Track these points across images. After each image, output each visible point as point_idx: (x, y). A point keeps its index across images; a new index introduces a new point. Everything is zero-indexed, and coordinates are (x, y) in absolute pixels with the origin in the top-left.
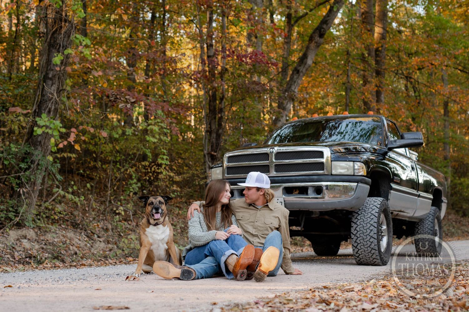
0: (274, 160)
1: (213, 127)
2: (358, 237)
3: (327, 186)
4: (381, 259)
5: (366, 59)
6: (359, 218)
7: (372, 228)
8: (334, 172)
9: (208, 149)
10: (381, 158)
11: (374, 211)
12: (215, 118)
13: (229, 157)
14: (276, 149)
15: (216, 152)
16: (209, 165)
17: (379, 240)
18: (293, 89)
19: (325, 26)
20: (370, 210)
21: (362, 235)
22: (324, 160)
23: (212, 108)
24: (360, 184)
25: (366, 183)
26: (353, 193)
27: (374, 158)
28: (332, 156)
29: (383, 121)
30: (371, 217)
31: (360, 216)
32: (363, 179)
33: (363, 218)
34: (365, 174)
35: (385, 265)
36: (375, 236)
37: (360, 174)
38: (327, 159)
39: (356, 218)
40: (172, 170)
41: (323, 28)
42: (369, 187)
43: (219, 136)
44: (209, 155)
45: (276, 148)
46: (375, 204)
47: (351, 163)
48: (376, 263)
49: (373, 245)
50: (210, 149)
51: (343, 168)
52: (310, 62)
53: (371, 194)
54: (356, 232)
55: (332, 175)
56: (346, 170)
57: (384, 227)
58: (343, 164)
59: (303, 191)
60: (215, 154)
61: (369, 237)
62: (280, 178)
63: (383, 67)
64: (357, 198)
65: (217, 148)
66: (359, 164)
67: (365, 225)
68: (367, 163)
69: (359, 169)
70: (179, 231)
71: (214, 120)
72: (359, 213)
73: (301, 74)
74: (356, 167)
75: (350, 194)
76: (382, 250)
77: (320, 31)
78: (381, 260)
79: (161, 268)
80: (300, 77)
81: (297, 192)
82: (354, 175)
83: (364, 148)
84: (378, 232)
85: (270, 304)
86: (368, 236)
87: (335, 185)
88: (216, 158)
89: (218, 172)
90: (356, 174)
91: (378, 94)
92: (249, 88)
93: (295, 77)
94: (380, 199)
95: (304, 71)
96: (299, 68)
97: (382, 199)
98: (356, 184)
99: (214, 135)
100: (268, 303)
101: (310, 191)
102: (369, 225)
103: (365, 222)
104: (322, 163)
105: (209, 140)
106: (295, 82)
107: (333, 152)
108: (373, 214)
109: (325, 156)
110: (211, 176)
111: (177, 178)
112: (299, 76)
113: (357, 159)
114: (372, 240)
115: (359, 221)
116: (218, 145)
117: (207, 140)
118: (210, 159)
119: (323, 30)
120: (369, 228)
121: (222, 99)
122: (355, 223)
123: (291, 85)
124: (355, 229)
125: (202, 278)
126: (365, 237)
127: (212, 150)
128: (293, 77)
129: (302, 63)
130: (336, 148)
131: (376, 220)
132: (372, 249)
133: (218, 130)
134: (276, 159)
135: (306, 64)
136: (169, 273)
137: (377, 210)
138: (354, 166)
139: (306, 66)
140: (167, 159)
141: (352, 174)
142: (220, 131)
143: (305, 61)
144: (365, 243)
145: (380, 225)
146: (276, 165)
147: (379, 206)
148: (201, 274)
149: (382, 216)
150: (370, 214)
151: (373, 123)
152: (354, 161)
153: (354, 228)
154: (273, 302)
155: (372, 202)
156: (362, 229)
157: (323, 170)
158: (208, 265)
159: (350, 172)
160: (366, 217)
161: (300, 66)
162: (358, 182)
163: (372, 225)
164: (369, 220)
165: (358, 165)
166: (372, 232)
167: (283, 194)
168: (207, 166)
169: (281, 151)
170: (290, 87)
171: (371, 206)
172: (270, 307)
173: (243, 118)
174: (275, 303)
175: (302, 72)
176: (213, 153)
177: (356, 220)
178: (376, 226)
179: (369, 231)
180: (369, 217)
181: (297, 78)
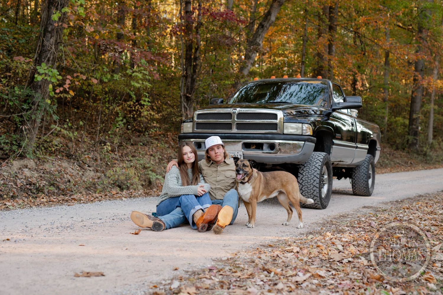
0: (236, 120)
1: (189, 73)
2: (303, 186)
3: (280, 144)
4: (322, 204)
5: (321, 17)
6: (305, 169)
7: (315, 178)
8: (286, 132)
9: (184, 92)
10: (326, 118)
11: (318, 164)
12: (191, 65)
13: (199, 115)
14: (238, 110)
15: (190, 94)
16: (184, 105)
17: (320, 188)
18: (258, 41)
20: (315, 163)
21: (306, 184)
22: (277, 121)
23: (188, 57)
24: (307, 143)
25: (312, 141)
26: (300, 150)
27: (320, 119)
28: (285, 118)
29: (329, 84)
31: (305, 168)
32: (309, 139)
33: (308, 169)
34: (312, 134)
35: (325, 208)
36: (318, 186)
37: (307, 134)
38: (280, 121)
39: (303, 170)
40: (153, 109)
42: (314, 144)
43: (193, 81)
44: (185, 97)
45: (238, 109)
46: (319, 158)
47: (300, 125)
48: (317, 207)
49: (315, 192)
50: (186, 91)
51: (292, 128)
52: (273, 18)
53: (316, 150)
54: (302, 181)
55: (283, 134)
56: (296, 130)
57: (326, 177)
58: (293, 125)
59: (259, 146)
60: (190, 96)
61: (312, 186)
62: (241, 135)
63: (335, 23)
64: (304, 155)
65: (192, 91)
66: (306, 125)
67: (309, 176)
68: (314, 124)
69: (306, 130)
70: (157, 161)
71: (190, 67)
72: (305, 165)
73: (265, 29)
74: (304, 128)
75: (298, 151)
76: (323, 196)
78: (321, 205)
79: (137, 218)
80: (264, 31)
81: (254, 147)
82: (302, 135)
83: (313, 111)
84: (320, 182)
85: (221, 272)
86: (311, 185)
87: (286, 143)
88: (190, 99)
89: (189, 126)
90: (303, 134)
91: (330, 46)
92: (220, 41)
93: (260, 31)
94: (324, 154)
95: (268, 26)
96: (264, 23)
97: (325, 153)
98: (303, 142)
99: (189, 80)
100: (219, 271)
101: (265, 147)
102: (313, 176)
103: (310, 174)
104: (276, 124)
105: (185, 84)
106: (260, 35)
107: (286, 115)
108: (316, 167)
109: (279, 117)
110: (183, 129)
111: (157, 116)
112: (263, 30)
113: (305, 121)
114: (315, 188)
115: (305, 172)
116: (192, 88)
117: (183, 84)
118: (185, 100)
120: (312, 179)
121: (197, 50)
122: (302, 174)
123: (256, 37)
124: (301, 179)
125: (170, 228)
126: (309, 186)
127: (187, 93)
128: (259, 31)
129: (267, 18)
130: (289, 111)
131: (318, 172)
132: (315, 196)
133: (193, 76)
134: (237, 119)
135: (269, 20)
137: (320, 164)
138: (302, 127)
139: (270, 22)
140: (148, 102)
141: (301, 134)
142: (195, 76)
143: (269, 17)
144: (309, 191)
145: (322, 175)
146: (237, 124)
147: (322, 160)
148: (170, 225)
149: (325, 168)
150: (314, 167)
152: (302, 123)
153: (301, 178)
155: (317, 157)
156: (307, 179)
157: (276, 129)
158: (176, 217)
159: (299, 132)
160: (311, 169)
161: (265, 21)
162: (305, 141)
163: (315, 176)
164: (313, 172)
165: (305, 126)
166: (315, 182)
167: (243, 148)
168: (183, 105)
169: (242, 112)
170: (256, 39)
171: (316, 160)
172: (221, 275)
173: (215, 66)
174: (225, 272)
175: (266, 26)
176: (188, 95)
177: (303, 171)
178: (319, 177)
179: (312, 181)
180: (313, 170)
181: (262, 32)
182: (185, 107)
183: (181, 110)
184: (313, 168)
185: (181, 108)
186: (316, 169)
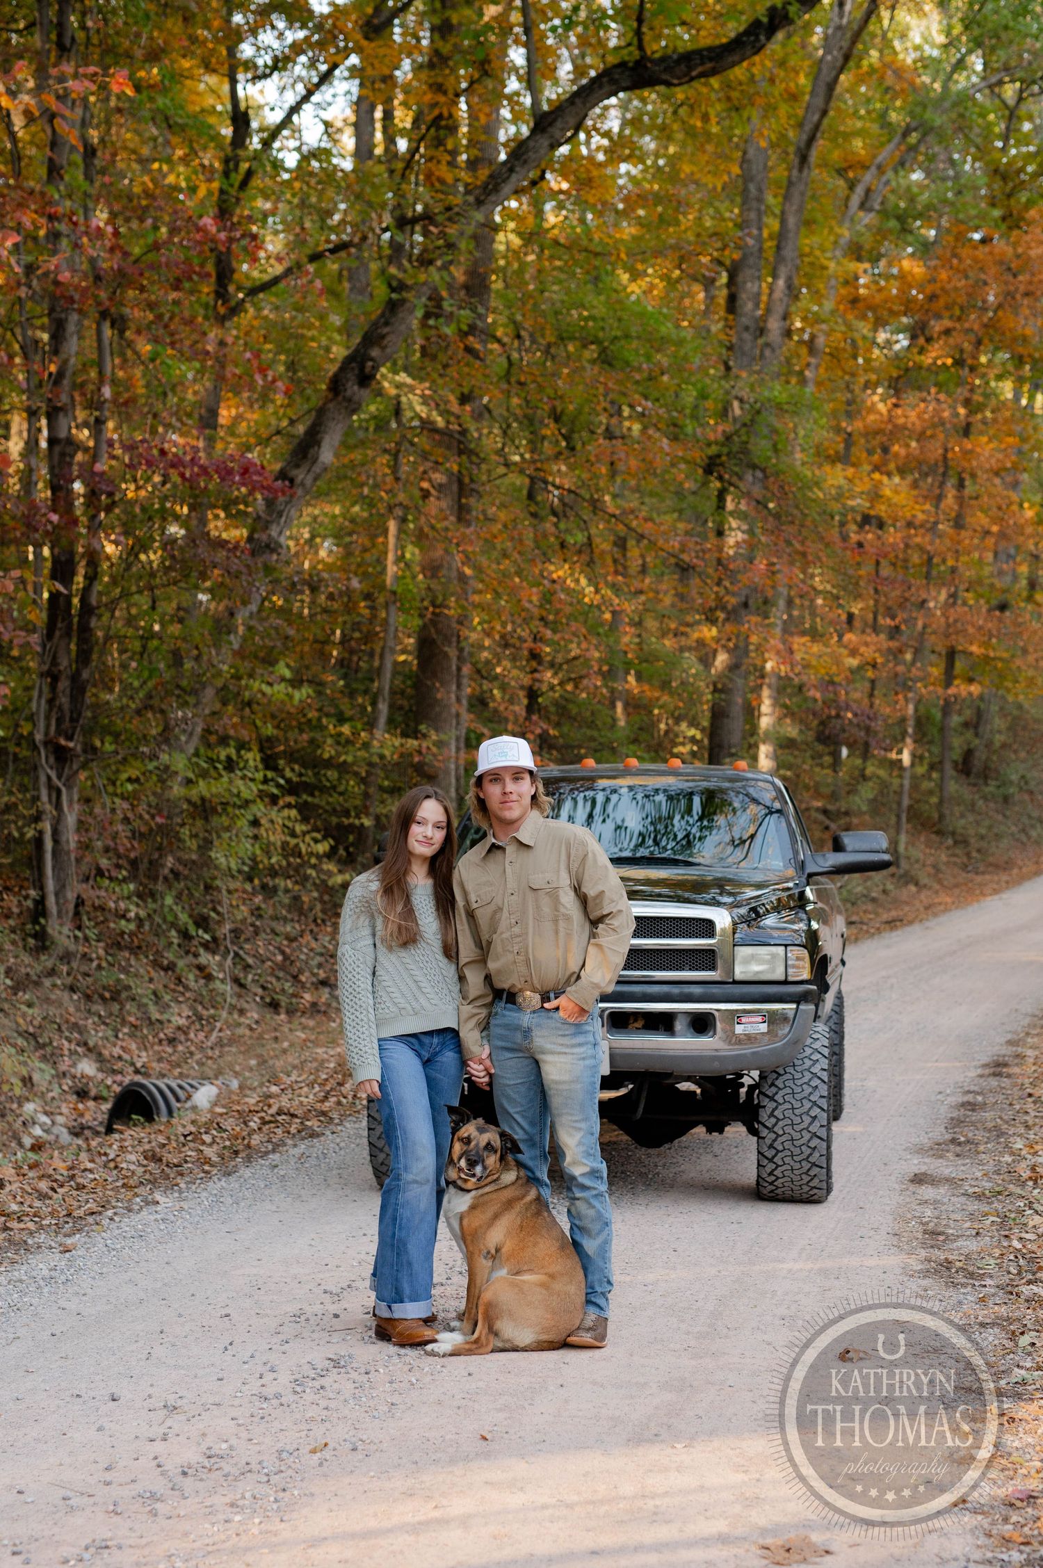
1: (64, 663)
2: (778, 1136)
3: (724, 1014)
6: (779, 1083)
7: (815, 1111)
8: (740, 972)
9: (48, 727)
11: (818, 1066)
15: (70, 738)
16: (49, 778)
18: (274, 534)
19: (375, 352)
20: (808, 1063)
21: (788, 1130)
22: (714, 942)
24: (800, 1006)
26: (788, 1029)
28: (735, 931)
30: (813, 1083)
31: (781, 1079)
33: (790, 1084)
37: (799, 977)
38: (723, 941)
39: (773, 1084)
41: (372, 359)
42: (814, 1008)
43: (78, 689)
44: (50, 747)
46: (817, 1045)
47: (780, 952)
49: (816, 1154)
50: (53, 728)
51: (760, 961)
52: (327, 455)
54: (773, 1120)
55: (733, 982)
59: (663, 1023)
60: (68, 744)
61: (807, 1136)
64: (795, 1043)
65: (74, 727)
67: (797, 1105)
69: (796, 965)
73: (300, 492)
74: (791, 960)
75: (781, 1032)
77: (362, 368)
80: (295, 501)
81: (640, 1024)
82: (787, 982)
86: (804, 1133)
88: (71, 758)
90: (791, 979)
94: (824, 1030)
95: (308, 481)
96: (294, 473)
98: (794, 1006)
99: (64, 684)
101: (679, 1025)
102: (807, 1105)
103: (798, 1097)
104: (712, 951)
105: (51, 702)
106: (280, 514)
107: (736, 921)
108: (815, 1075)
109: (718, 927)
113: (791, 937)
114: (814, 1142)
115: (781, 1093)
116: (76, 714)
117: (43, 702)
118: (52, 760)
119: (370, 364)
120: (807, 1113)
122: (772, 1099)
123: (268, 522)
124: (772, 1115)
126: (796, 1136)
127: (59, 732)
129: (305, 457)
131: (823, 1090)
132: (814, 1164)
133: (79, 671)
135: (314, 461)
138: (786, 959)
139: (317, 469)
141: (783, 978)
142: (86, 674)
143: (312, 452)
144: (797, 1151)
147: (826, 1052)
150: (808, 1076)
153: (769, 1111)
155: (809, 1041)
156: (788, 1113)
157: (714, 968)
159: (779, 973)
160: (799, 1082)
161: (297, 466)
162: (797, 1002)
163: (815, 1103)
164: (808, 1090)
165: (792, 954)
166: (817, 1124)
168: (43, 779)
171: (808, 1051)
175: (302, 484)
176: (63, 742)
177: (774, 1090)
179: (807, 1120)
180: (807, 1083)
181: (287, 503)
182: (50, 786)
183: (37, 798)
184: (805, 1080)
185: (38, 789)
186: (816, 1082)
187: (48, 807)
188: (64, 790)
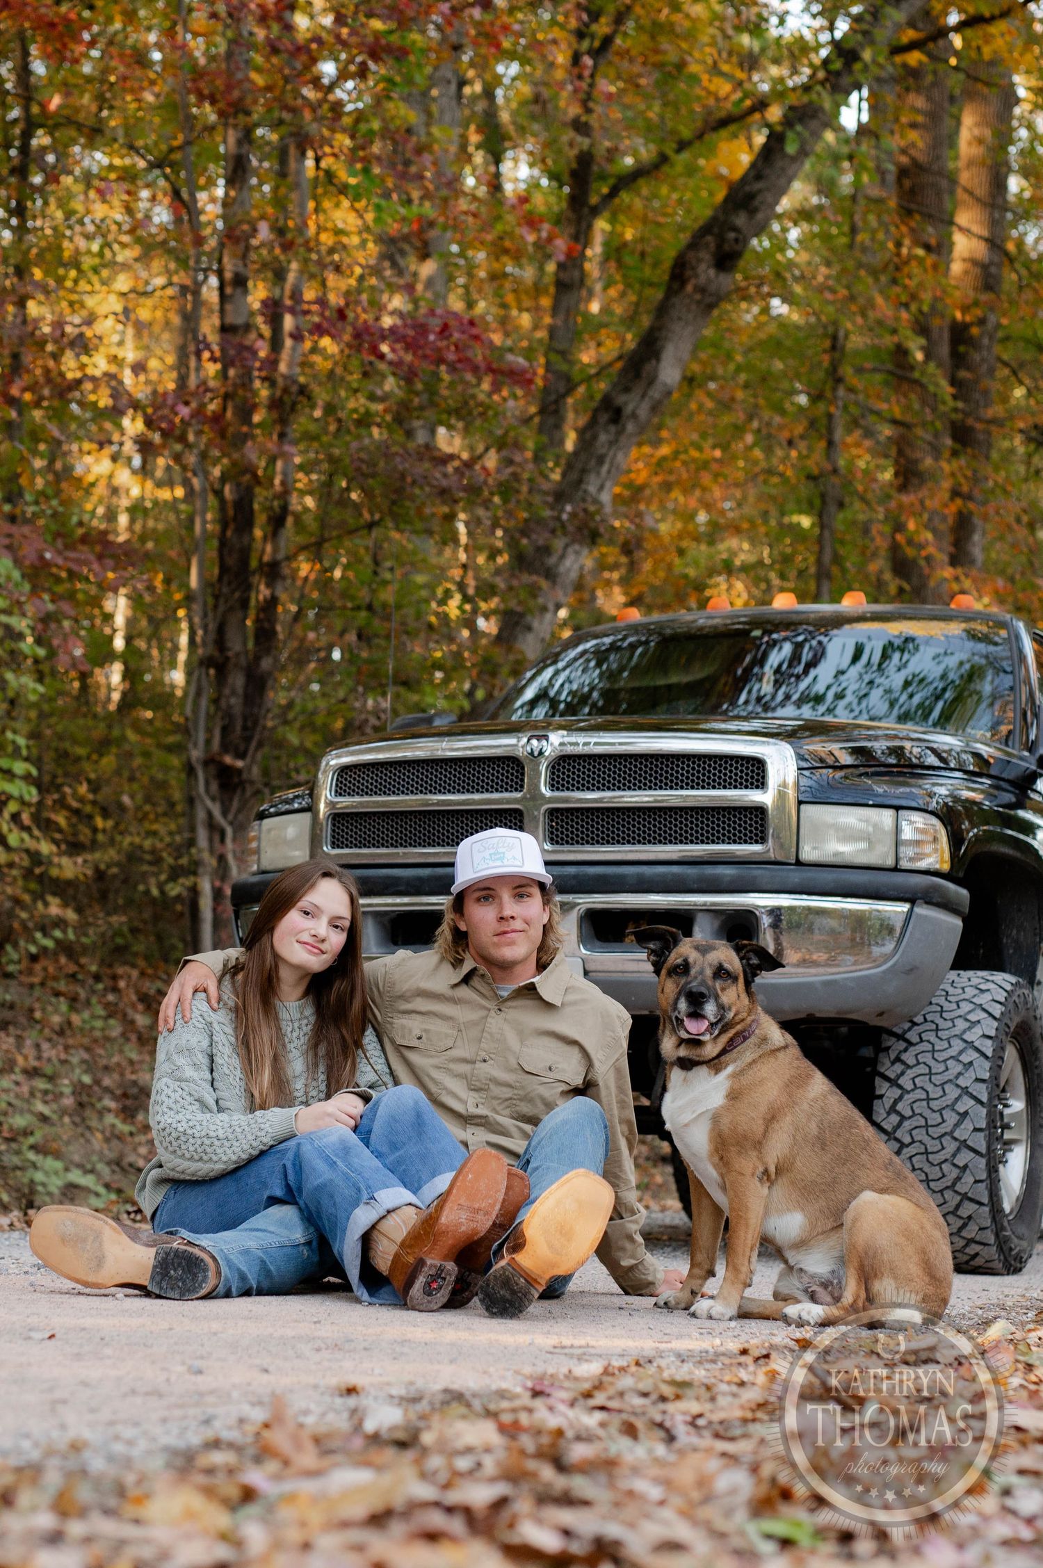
0: (545, 790)
1: (235, 645)
2: (903, 1145)
3: (775, 912)
4: (1002, 1244)
5: (916, 375)
6: (909, 1057)
7: (966, 1104)
8: (810, 851)
9: (208, 742)
10: (1009, 798)
11: (978, 1031)
12: (244, 604)
13: (344, 770)
14: (557, 743)
15: (241, 755)
16: (210, 815)
17: (994, 1164)
18: (592, 489)
19: (740, 220)
20: (961, 1025)
21: (919, 1135)
22: (764, 798)
23: (231, 561)
24: (922, 910)
25: (946, 905)
26: (890, 946)
27: (978, 797)
28: (804, 781)
29: (1018, 637)
30: (965, 1058)
31: (913, 1051)
32: (936, 888)
33: (926, 1058)
34: (946, 867)
35: (1017, 1271)
36: (980, 1142)
37: (923, 864)
38: (781, 795)
39: (897, 1059)
40: (46, 826)
41: (735, 229)
42: (958, 923)
43: (257, 684)
44: (212, 769)
45: (556, 738)
46: (983, 999)
47: (887, 816)
48: (979, 1262)
49: (968, 1179)
50: (217, 741)
51: (848, 835)
52: (669, 372)
53: (965, 959)
54: (894, 1119)
55: (799, 863)
56: (862, 845)
57: (1017, 1105)
58: (851, 817)
60: (240, 764)
61: (951, 1146)
62: (571, 870)
63: (990, 413)
64: (911, 971)
65: (248, 740)
66: (918, 819)
67: (935, 1092)
68: (949, 816)
69: (917, 843)
71: (240, 614)
72: (912, 1036)
73: (630, 427)
74: (907, 833)
75: (876, 951)
76: (1007, 1206)
77: (721, 240)
78: (1001, 1249)
79: (64, 1240)
80: (623, 439)
82: (896, 869)
83: (934, 751)
84: (991, 1124)
85: (600, 1399)
86: (946, 1141)
87: (809, 910)
88: (242, 784)
89: (291, 832)
90: (904, 864)
91: (962, 529)
92: (403, 476)
93: (603, 438)
94: (1005, 979)
95: (643, 412)
96: (620, 399)
97: (1013, 979)
98: (905, 907)
99: (237, 680)
100: (588, 1395)
101: (701, 932)
102: (952, 1092)
103: (937, 1079)
104: (760, 810)
105: (216, 701)
106: (601, 460)
107: (808, 764)
108: (970, 1044)
109: (772, 780)
110: (257, 851)
111: (69, 867)
112: (620, 433)
113: (911, 796)
114: (964, 1157)
115: (910, 1073)
116: (251, 722)
117: (204, 703)
118: (214, 787)
119: (732, 235)
120: (952, 1107)
121: (277, 522)
122: (894, 1083)
123: (584, 471)
124: (893, 1110)
125: (247, 1293)
126: (933, 1145)
127: (225, 747)
128: (595, 437)
129: (638, 375)
130: (817, 746)
131: (983, 1069)
132: (965, 1197)
133: (257, 658)
134: (553, 786)
135: (652, 381)
136: (100, 1261)
137: (990, 1027)
138: (897, 830)
139: (655, 393)
140: (27, 778)
141: (890, 862)
142: (266, 663)
143: (648, 367)
144: (934, 1173)
145: (999, 1091)
146: (553, 813)
147: (997, 1010)
148: (243, 1277)
149: (1011, 1054)
150: (957, 1045)
151: (970, 645)
152: (897, 808)
153: (888, 1103)
154: (611, 1391)
155: (970, 992)
156: (920, 1107)
157: (762, 840)
158: (274, 1240)
159: (881, 855)
160: (941, 1057)
161: (627, 390)
162: (912, 901)
163: (965, 1091)
164: (955, 1068)
165: (914, 825)
166: (968, 1125)
167: (582, 939)
168: (201, 815)
169: (580, 750)
170: (580, 481)
171: (966, 1007)
172: (602, 1408)
174: (621, 1394)
175: (634, 415)
176: (228, 760)
177: (898, 1068)
178: (985, 1099)
179: (951, 1118)
180: (955, 1058)
181: (611, 443)
182: (212, 826)
183: (192, 842)
184: (953, 1052)
185: (192, 829)
186: (971, 1056)
187: (206, 856)
188: (229, 831)
